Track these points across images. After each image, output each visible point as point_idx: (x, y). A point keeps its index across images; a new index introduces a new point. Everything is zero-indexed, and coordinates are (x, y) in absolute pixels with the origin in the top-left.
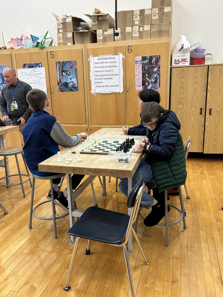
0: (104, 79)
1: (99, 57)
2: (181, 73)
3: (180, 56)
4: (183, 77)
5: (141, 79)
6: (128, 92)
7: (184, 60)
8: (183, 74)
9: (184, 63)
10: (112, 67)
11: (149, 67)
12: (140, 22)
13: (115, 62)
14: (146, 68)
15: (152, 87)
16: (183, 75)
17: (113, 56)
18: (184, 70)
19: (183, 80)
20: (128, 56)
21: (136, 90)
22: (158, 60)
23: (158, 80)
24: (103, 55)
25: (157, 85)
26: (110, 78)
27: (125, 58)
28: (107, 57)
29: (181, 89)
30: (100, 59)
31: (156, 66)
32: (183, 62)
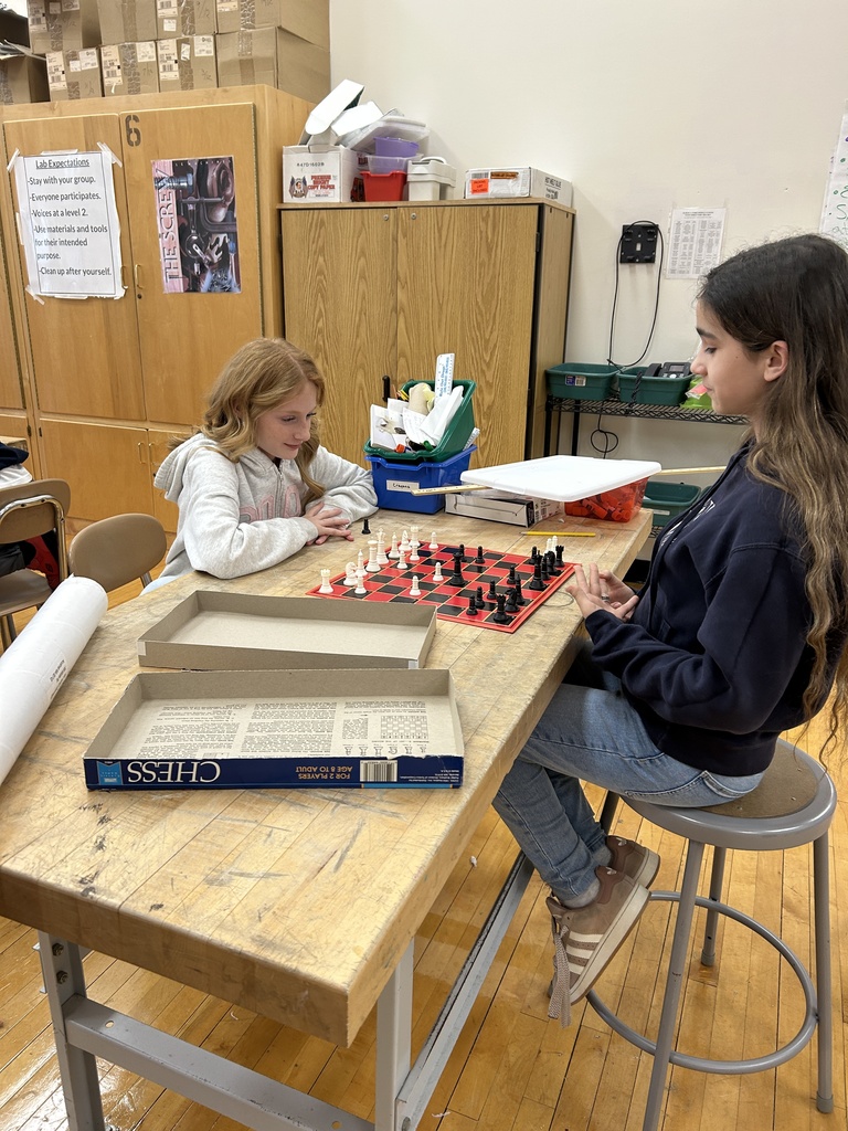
0: (61, 243)
1: (40, 160)
2: (312, 234)
3: (307, 165)
4: (322, 251)
5: (177, 251)
6: (140, 297)
7: (322, 181)
8: (319, 236)
9: (323, 191)
10: (83, 197)
11: (198, 205)
12: (180, 22)
13: (91, 180)
14: (191, 207)
15: (212, 282)
16: (320, 243)
17: (80, 157)
18: (322, 223)
19: (321, 259)
20: (129, 160)
21: (166, 291)
22: (226, 175)
23: (232, 256)
24: (52, 150)
25: (230, 276)
26: (78, 243)
27: (121, 165)
28: (64, 159)
29: (316, 296)
30: (43, 166)
31: (221, 202)
32: (319, 190)
